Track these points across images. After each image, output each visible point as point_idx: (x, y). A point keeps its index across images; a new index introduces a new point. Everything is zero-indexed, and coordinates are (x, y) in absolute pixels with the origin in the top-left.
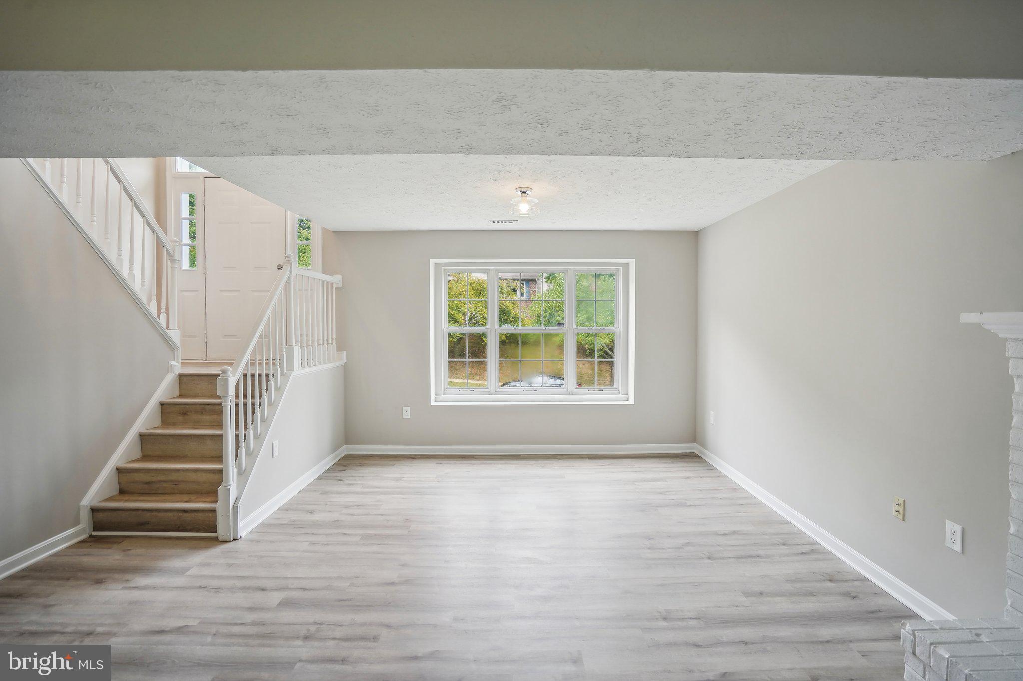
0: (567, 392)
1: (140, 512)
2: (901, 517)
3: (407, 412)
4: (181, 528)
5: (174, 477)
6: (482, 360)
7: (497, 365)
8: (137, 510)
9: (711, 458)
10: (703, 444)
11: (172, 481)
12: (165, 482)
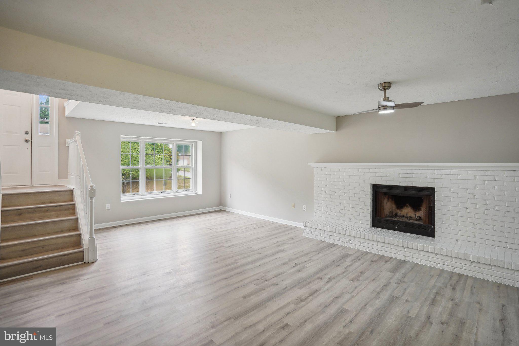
0: (174, 192)
1: (35, 262)
2: (294, 207)
3: (108, 207)
4: (61, 264)
5: (42, 244)
6: (138, 181)
7: (145, 183)
8: (33, 261)
9: (228, 209)
10: (225, 205)
11: (40, 246)
12: (36, 247)
